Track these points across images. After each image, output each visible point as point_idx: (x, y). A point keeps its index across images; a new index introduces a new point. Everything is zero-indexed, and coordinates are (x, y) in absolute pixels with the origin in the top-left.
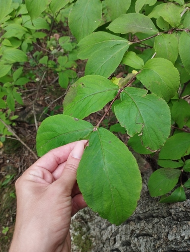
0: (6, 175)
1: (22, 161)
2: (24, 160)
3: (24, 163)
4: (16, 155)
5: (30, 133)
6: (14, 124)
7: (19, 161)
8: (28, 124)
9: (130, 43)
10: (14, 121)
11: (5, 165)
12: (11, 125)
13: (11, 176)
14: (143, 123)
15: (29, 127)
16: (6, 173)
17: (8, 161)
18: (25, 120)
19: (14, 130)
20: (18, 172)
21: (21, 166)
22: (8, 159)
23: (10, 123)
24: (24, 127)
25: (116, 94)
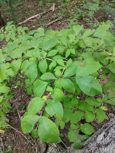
0: (8, 146)
1: (15, 136)
2: (16, 135)
3: (16, 136)
4: (11, 133)
5: (17, 118)
6: (8, 115)
7: (14, 136)
8: (15, 113)
9: (47, 83)
10: (7, 114)
11: (7, 140)
12: (6, 116)
13: (11, 146)
14: (55, 111)
15: (16, 115)
16: (8, 145)
17: (8, 137)
18: (13, 111)
19: (8, 119)
20: (14, 143)
21: (15, 139)
22: (8, 136)
23: (5, 115)
24: (13, 115)
25: (45, 103)
